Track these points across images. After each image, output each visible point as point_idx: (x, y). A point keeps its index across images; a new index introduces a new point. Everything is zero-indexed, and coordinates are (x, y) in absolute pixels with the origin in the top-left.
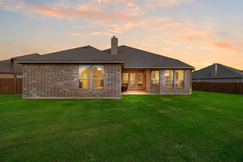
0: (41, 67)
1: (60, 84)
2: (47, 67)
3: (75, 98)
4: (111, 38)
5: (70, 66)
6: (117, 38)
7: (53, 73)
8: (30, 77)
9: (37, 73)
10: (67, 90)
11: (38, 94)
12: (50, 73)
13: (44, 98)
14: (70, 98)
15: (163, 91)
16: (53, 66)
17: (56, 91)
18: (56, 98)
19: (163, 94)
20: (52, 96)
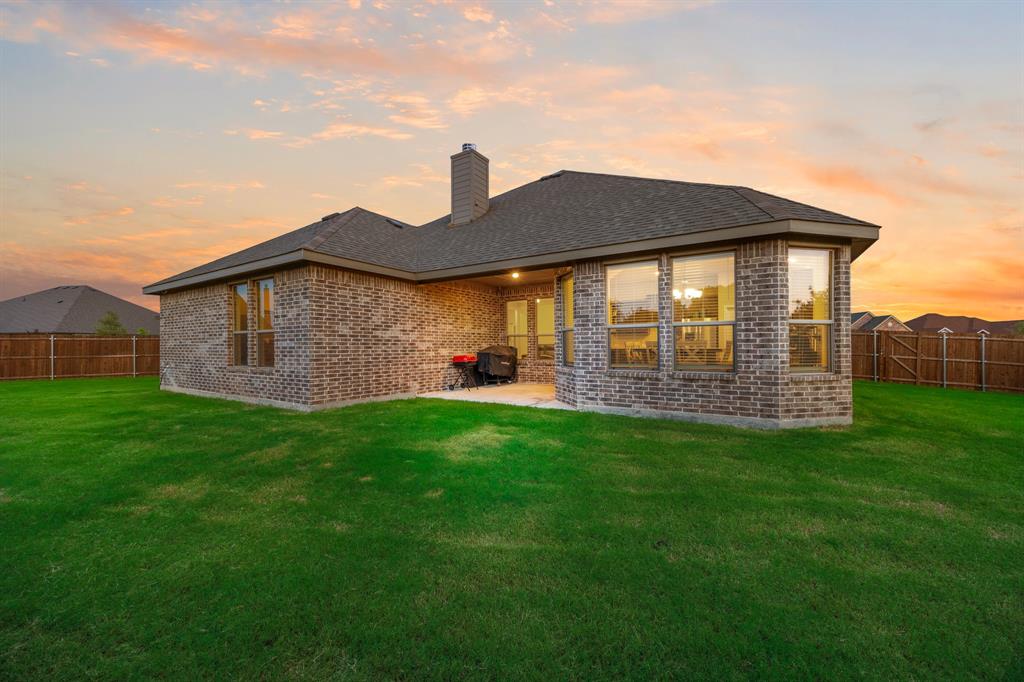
15: (591, 394)
19: (590, 407)
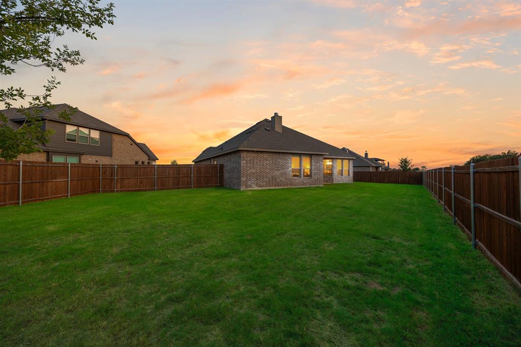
0: (260, 155)
1: (277, 173)
2: (265, 156)
3: (289, 187)
4: (277, 118)
5: (286, 155)
6: (281, 117)
7: (271, 162)
8: (249, 165)
9: (255, 161)
10: (283, 180)
11: (257, 186)
12: (268, 162)
13: (262, 188)
14: (286, 187)
16: (271, 154)
17: (273, 181)
18: (273, 188)
20: (270, 186)
